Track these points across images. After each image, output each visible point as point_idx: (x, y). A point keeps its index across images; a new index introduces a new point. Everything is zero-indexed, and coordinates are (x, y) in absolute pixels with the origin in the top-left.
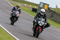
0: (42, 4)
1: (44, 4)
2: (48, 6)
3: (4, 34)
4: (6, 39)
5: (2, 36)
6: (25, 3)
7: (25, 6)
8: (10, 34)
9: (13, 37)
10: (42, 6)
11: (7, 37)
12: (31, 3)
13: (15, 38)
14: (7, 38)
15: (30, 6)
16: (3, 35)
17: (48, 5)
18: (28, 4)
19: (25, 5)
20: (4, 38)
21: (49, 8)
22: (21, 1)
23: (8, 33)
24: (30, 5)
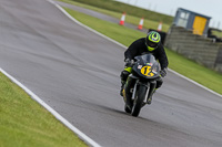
0: (183, 15)
1: (193, 15)
2: (207, 23)
3: (44, 124)
4: (52, 143)
5: (38, 131)
6: (123, 13)
7: (121, 23)
8: (64, 125)
9: (76, 134)
10: (186, 22)
11: (55, 136)
12: (145, 10)
13: (83, 141)
14: (54, 139)
15: (142, 22)
16: (39, 128)
17: (208, 19)
18: (134, 15)
19: (123, 18)
20: (44, 141)
21: (209, 31)
22: (106, 4)
23: (59, 121)
24: (140, 17)
